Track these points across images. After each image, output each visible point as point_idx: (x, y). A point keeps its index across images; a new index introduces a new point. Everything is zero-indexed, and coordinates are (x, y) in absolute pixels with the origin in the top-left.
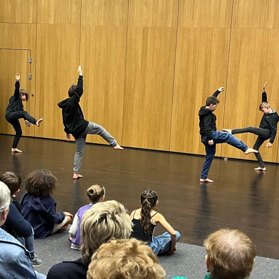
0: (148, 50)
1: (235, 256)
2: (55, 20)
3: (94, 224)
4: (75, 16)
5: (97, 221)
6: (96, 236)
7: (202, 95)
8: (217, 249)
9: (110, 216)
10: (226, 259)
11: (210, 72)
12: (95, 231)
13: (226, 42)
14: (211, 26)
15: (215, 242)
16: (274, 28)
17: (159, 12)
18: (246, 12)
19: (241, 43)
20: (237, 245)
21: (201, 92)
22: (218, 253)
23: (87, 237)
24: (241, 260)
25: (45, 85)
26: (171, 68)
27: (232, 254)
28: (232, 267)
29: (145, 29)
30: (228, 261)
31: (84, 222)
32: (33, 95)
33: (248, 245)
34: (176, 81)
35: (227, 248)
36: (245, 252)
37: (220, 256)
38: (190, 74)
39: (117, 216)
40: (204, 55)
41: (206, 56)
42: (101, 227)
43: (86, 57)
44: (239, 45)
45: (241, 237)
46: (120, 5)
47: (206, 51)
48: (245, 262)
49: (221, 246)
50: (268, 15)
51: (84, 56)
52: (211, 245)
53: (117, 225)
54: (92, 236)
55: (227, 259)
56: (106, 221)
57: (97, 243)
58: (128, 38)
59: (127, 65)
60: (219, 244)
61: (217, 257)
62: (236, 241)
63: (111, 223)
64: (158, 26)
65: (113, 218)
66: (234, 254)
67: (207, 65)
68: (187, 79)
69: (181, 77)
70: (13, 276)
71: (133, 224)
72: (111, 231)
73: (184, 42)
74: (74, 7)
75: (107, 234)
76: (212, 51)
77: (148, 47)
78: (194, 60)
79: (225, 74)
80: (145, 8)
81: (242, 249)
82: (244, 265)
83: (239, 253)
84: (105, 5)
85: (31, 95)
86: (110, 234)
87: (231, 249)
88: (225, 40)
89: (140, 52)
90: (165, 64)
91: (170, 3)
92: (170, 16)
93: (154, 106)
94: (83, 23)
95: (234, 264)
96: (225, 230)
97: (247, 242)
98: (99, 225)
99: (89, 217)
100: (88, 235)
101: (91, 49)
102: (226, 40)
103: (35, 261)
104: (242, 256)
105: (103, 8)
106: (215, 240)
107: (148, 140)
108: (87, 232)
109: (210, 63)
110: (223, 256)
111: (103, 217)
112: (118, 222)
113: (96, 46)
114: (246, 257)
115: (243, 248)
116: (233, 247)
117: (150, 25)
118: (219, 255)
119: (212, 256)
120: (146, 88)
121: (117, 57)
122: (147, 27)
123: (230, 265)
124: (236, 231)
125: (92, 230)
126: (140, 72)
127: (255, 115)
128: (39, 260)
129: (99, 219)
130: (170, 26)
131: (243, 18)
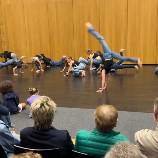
3: (38, 109)
6: (41, 115)
9: (45, 103)
12: (40, 112)
23: (36, 116)
31: (33, 109)
32: (3, 42)
36: (111, 116)
39: (48, 103)
42: (42, 110)
53: (50, 107)
54: (39, 115)
56: (44, 106)
57: (42, 118)
63: (47, 107)
65: (47, 104)
70: (2, 139)
71: (56, 105)
72: (48, 111)
75: (46, 112)
85: (2, 42)
86: (47, 112)
98: (41, 109)
99: (35, 106)
100: (37, 115)
103: (12, 126)
104: (109, 118)
108: (36, 114)
111: (42, 105)
112: (50, 105)
122: (57, 2)
128: (14, 126)
129: (40, 106)
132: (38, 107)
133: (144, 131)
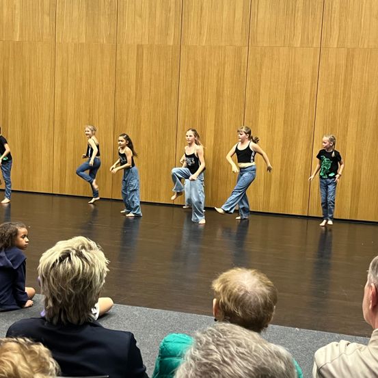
0: (144, 74)
1: (252, 300)
2: (21, 36)
3: (54, 265)
4: (48, 30)
5: (57, 260)
7: (213, 132)
8: (230, 290)
9: (75, 252)
10: (239, 304)
11: (223, 103)
12: (56, 274)
13: (243, 64)
14: (223, 44)
15: (227, 281)
16: (302, 46)
17: (157, 25)
18: (266, 26)
19: (261, 65)
20: (255, 287)
21: (213, 128)
22: (230, 296)
24: (258, 306)
25: (9, 121)
26: (173, 98)
27: (247, 298)
28: (247, 314)
29: (140, 47)
30: (242, 307)
33: (269, 288)
34: (181, 115)
35: (242, 290)
36: (264, 296)
37: (232, 300)
38: (199, 104)
39: (83, 252)
40: (215, 81)
41: (218, 81)
43: (62, 84)
44: (259, 68)
45: (260, 278)
46: (107, 17)
47: (218, 75)
48: (264, 309)
49: (235, 287)
50: (294, 30)
51: (60, 83)
52: (222, 286)
53: (85, 263)
54: (53, 279)
55: (241, 304)
56: (70, 260)
57: (61, 289)
58: (118, 59)
59: (117, 94)
60: (231, 284)
61: (229, 300)
62: (254, 282)
63: (77, 262)
64: (156, 43)
66: (250, 298)
67: (219, 95)
68: (195, 111)
69: (187, 109)
71: (107, 261)
72: (77, 270)
73: (190, 64)
74: (47, 19)
75: (73, 274)
76: (226, 76)
77: (144, 71)
78: (203, 87)
79: (242, 105)
80: (139, 21)
81: (261, 292)
82: (262, 312)
83: (256, 297)
84: (86, 16)
86: (76, 273)
87: (246, 292)
88: (241, 63)
89: (133, 76)
90: (166, 92)
91: (171, 14)
92: (172, 31)
93: (153, 147)
94: (59, 40)
95: (250, 310)
96: (239, 269)
97: (267, 285)
101: (70, 73)
102: (243, 61)
104: (261, 300)
105: (84, 19)
106: (228, 280)
107: (146, 190)
108: (46, 276)
109: (223, 91)
110: (235, 300)
112: (86, 259)
113: (75, 70)
114: (266, 302)
115: (263, 291)
116: (249, 289)
117: (146, 42)
118: (231, 298)
119: (222, 300)
120: (142, 124)
121: (104, 84)
122: (142, 45)
123: (244, 312)
124: (253, 271)
125: (52, 273)
126: (133, 104)
127: (280, 156)
129: (60, 258)
130: (171, 43)
131: (264, 33)
132: (54, 260)
133: (337, 345)
